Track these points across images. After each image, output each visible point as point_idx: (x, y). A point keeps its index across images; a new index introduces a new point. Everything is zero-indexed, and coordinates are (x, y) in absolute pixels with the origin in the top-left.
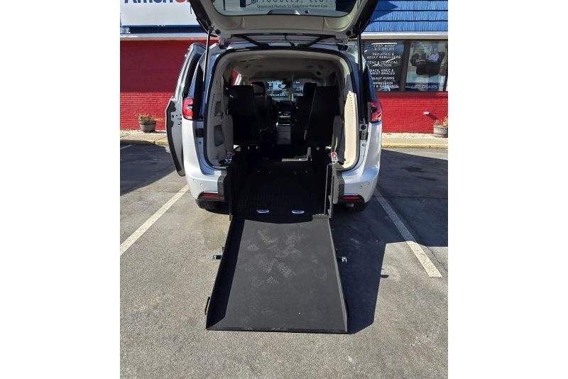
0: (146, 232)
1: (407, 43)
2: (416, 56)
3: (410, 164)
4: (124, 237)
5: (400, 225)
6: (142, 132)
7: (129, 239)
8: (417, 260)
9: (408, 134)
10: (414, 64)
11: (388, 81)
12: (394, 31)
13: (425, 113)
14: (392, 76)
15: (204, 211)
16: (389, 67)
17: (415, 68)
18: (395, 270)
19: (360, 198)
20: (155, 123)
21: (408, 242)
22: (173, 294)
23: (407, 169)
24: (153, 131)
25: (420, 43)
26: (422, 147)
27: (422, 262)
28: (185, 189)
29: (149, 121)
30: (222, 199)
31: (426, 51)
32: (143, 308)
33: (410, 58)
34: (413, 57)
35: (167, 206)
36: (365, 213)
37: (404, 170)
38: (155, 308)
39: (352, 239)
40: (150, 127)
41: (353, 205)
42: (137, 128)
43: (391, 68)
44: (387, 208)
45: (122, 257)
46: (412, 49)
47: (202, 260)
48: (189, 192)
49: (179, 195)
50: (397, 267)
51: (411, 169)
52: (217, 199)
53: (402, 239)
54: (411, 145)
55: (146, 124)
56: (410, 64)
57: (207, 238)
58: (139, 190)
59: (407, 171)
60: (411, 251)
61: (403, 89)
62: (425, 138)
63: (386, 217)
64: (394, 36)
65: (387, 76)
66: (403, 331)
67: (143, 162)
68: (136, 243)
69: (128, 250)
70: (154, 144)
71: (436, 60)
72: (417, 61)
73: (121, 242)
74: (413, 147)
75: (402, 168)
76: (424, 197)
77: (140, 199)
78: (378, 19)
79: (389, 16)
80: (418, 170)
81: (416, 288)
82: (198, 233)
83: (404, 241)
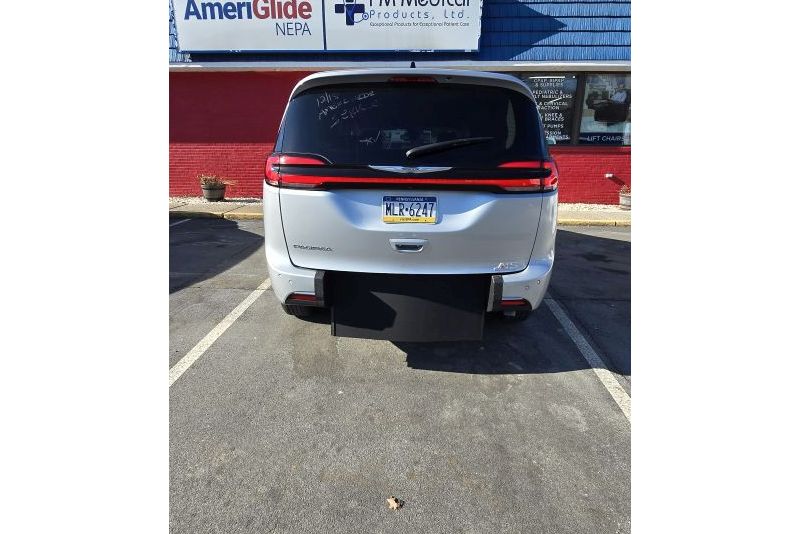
0: (208, 351)
1: (582, 76)
2: (594, 95)
3: (590, 248)
4: (175, 358)
5: (582, 342)
6: (206, 200)
7: (182, 361)
8: (610, 398)
9: (583, 205)
10: (591, 106)
11: (554, 130)
12: (563, 60)
13: (607, 176)
14: (560, 123)
15: (293, 317)
16: (556, 111)
17: (593, 112)
18: (578, 413)
19: (526, 303)
20: (223, 187)
21: (595, 369)
22: (247, 449)
23: (584, 256)
24: (221, 199)
25: (600, 77)
26: (604, 225)
27: (617, 400)
28: (265, 286)
29: (215, 185)
30: (322, 303)
31: (609, 88)
32: (202, 471)
33: (586, 98)
34: (589, 96)
35: (239, 310)
36: (529, 323)
37: (580, 259)
38: (219, 471)
39: (511, 363)
40: (217, 194)
41: (514, 314)
42: (198, 194)
43: (558, 112)
44: (561, 315)
45: (172, 388)
46: (587, 85)
47: (290, 396)
48: (271, 289)
49: (256, 294)
50: (581, 409)
51: (591, 257)
52: (314, 303)
53: (585, 365)
54: (588, 221)
55: (211, 189)
56: (585, 107)
57: (297, 361)
58: (198, 284)
59: (585, 260)
60: (600, 383)
61: (575, 141)
62: (607, 211)
63: (560, 330)
64: (562, 67)
65: (553, 123)
66: (596, 513)
67: (205, 243)
68: (193, 367)
69: (181, 379)
70: (221, 218)
71: (623, 100)
72: (596, 102)
73: (171, 366)
74: (592, 225)
75: (577, 255)
76: (613, 300)
77: (201, 300)
78: (540, 43)
79: (556, 39)
80: (600, 258)
81: (611, 442)
82: (285, 352)
83: (589, 367)
